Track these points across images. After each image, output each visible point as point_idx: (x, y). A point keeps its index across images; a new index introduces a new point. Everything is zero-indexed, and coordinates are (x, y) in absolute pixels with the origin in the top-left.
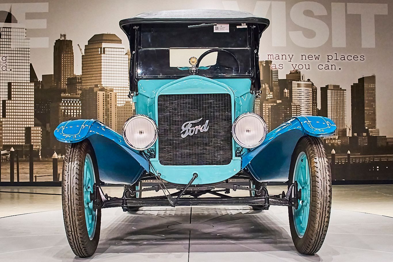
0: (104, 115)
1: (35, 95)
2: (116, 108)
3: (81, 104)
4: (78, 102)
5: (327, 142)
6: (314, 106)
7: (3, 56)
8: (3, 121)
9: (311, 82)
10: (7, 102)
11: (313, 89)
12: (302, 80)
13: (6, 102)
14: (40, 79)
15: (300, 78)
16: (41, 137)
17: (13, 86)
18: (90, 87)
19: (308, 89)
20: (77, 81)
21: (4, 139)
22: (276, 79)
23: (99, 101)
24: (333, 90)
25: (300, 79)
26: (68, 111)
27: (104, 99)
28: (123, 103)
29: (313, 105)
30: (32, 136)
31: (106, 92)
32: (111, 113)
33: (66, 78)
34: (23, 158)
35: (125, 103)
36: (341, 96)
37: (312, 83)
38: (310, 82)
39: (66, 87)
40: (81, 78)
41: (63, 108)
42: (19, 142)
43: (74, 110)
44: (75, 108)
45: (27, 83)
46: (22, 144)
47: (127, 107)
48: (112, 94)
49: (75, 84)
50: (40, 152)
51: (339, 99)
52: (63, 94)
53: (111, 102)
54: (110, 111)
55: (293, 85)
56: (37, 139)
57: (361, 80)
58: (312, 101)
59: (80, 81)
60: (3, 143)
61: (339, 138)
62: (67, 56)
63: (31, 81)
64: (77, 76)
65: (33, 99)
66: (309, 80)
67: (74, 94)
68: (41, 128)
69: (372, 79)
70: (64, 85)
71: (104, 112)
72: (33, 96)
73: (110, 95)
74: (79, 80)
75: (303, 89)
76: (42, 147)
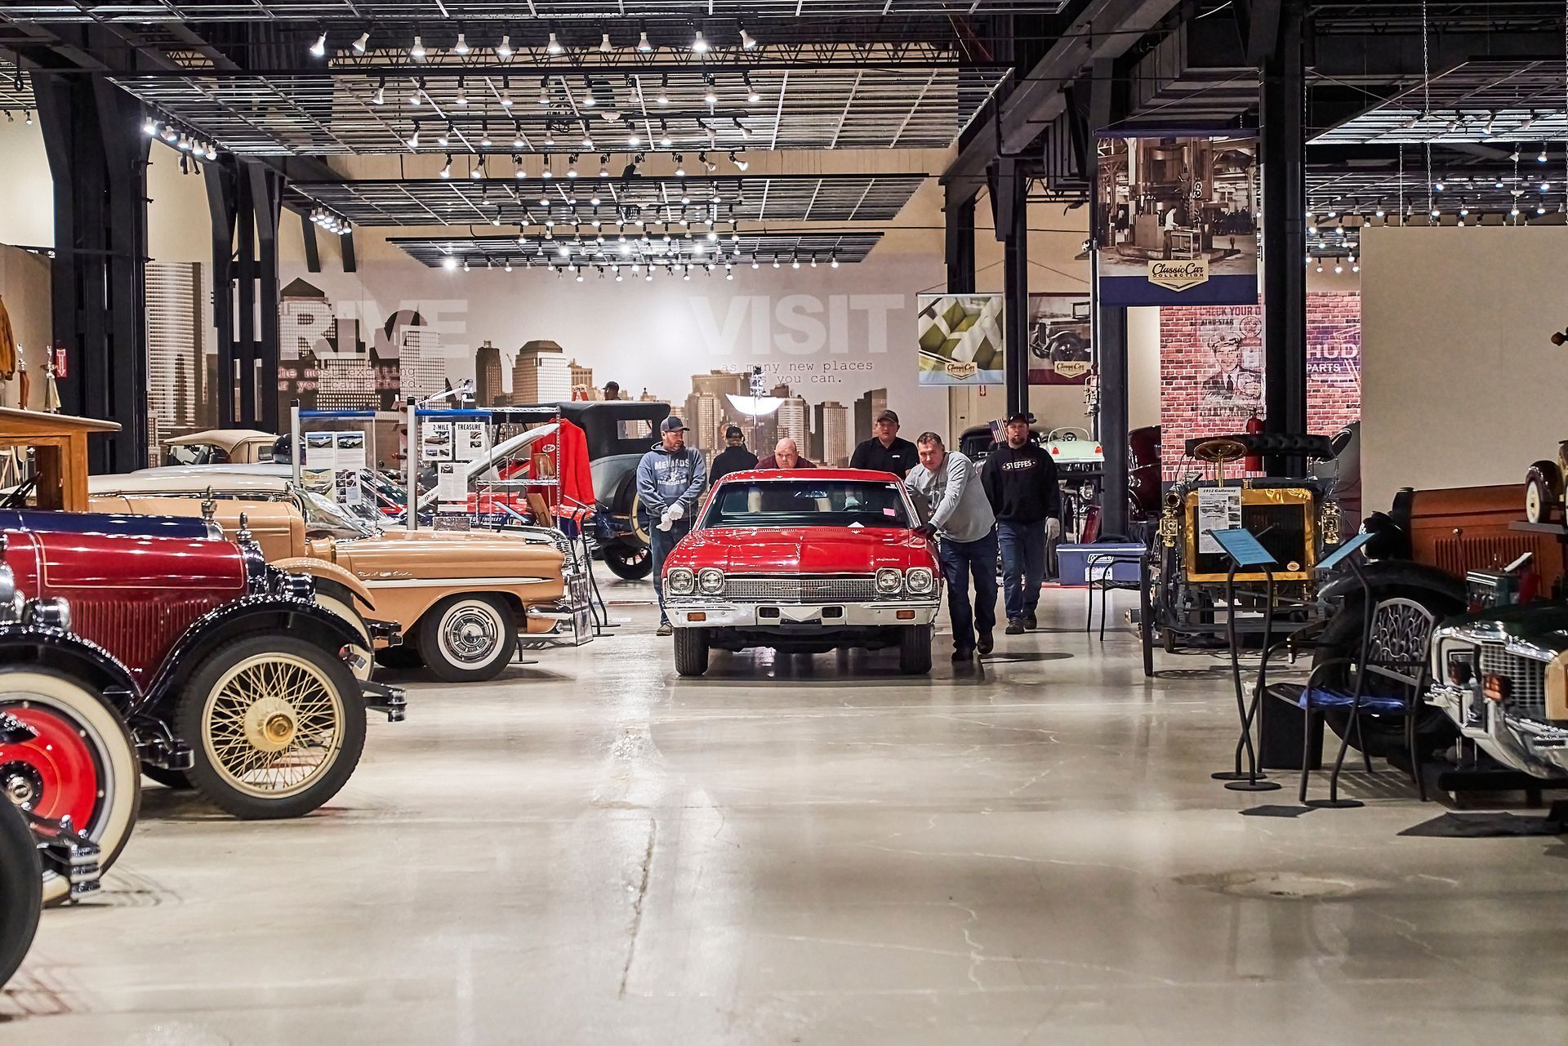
7: (411, 368)
9: (802, 398)
11: (805, 407)
19: (798, 407)
24: (830, 408)
29: (804, 427)
33: (492, 397)
36: (841, 416)
40: (512, 393)
49: (505, 404)
51: (838, 420)
57: (868, 395)
58: (803, 422)
62: (494, 369)
66: (799, 396)
69: (883, 393)
74: (509, 399)
75: (792, 407)
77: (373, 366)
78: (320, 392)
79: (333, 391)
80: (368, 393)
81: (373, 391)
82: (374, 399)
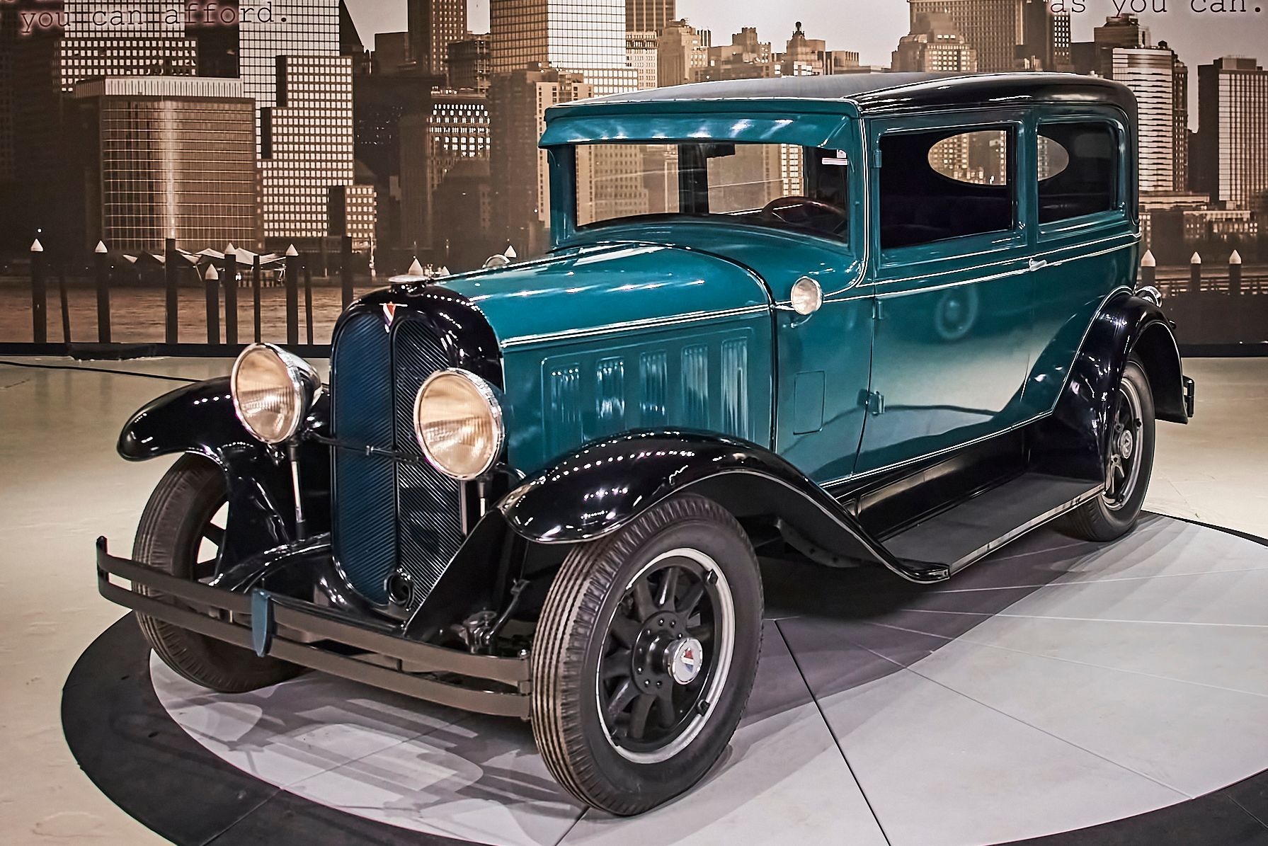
1: (354, 92)
3: (488, 120)
4: (482, 112)
5: (1216, 231)
6: (1179, 122)
8: (265, 169)
9: (1170, 50)
10: (274, 113)
11: (1176, 70)
12: (1143, 46)
13: (270, 112)
14: (369, 46)
15: (1136, 38)
16: (375, 216)
17: (292, 65)
18: (516, 70)
19: (1159, 71)
20: (476, 53)
21: (268, 221)
22: (1065, 42)
24: (1235, 73)
25: (1137, 41)
26: (451, 140)
29: (1174, 118)
30: (349, 214)
31: (562, 83)
33: (443, 44)
34: (324, 276)
36: (1259, 92)
37: (1173, 52)
38: (1167, 49)
39: (444, 69)
40: (488, 43)
41: (438, 130)
42: (311, 230)
43: (467, 136)
44: (473, 130)
45: (330, 57)
46: (320, 235)
48: (578, 89)
49: (472, 59)
50: (373, 258)
51: (1253, 99)
52: (435, 90)
55: (1114, 61)
56: (363, 222)
58: (1171, 106)
59: (485, 51)
60: (266, 234)
61: (1252, 219)
63: (344, 53)
64: (477, 35)
65: (350, 105)
66: (1163, 45)
67: (469, 89)
68: (375, 190)
70: (438, 64)
72: (350, 96)
73: (573, 91)
75: (1144, 70)
76: (377, 243)
78: (67, 35)
79: (95, 31)
80: (170, 35)
81: (180, 31)
82: (183, 49)
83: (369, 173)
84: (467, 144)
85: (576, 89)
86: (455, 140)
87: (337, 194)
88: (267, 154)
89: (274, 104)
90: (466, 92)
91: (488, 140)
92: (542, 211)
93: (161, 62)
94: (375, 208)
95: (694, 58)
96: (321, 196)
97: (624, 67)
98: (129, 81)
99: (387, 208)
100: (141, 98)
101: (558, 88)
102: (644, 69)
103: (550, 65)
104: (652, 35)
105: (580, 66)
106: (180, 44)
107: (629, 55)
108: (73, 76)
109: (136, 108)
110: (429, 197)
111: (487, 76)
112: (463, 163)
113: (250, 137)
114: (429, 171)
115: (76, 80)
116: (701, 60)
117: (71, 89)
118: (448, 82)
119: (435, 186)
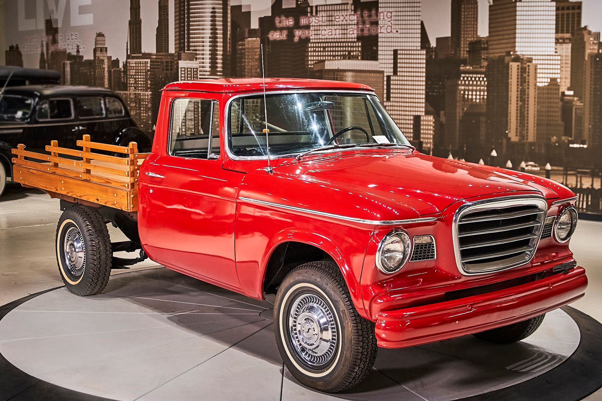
0: (517, 101)
1: (427, 68)
2: (535, 88)
3: (486, 83)
4: (483, 78)
7: (388, 11)
8: (387, 106)
10: (392, 78)
13: (390, 78)
14: (433, 44)
16: (434, 131)
17: (400, 54)
18: (500, 56)
20: (481, 47)
23: (511, 78)
26: (468, 93)
27: (518, 75)
28: (546, 80)
30: (422, 129)
31: (522, 63)
32: (528, 98)
33: (467, 42)
35: (549, 80)
39: (466, 56)
40: (487, 42)
41: (463, 88)
43: (476, 91)
44: (478, 88)
45: (416, 50)
46: (409, 140)
47: (552, 87)
48: (531, 66)
49: (480, 50)
50: (431, 152)
52: (462, 67)
53: (528, 79)
54: (527, 93)
56: (428, 134)
59: (486, 46)
62: (469, 8)
63: (422, 48)
64: (482, 38)
65: (425, 74)
67: (478, 66)
68: (434, 118)
71: (517, 95)
72: (425, 70)
73: (527, 68)
74: (484, 44)
76: (434, 145)
77: (355, 11)
78: (311, 41)
79: (322, 39)
80: (351, 40)
81: (354, 38)
82: (356, 47)
83: (431, 109)
84: (476, 95)
85: (529, 66)
86: (470, 93)
87: (417, 119)
88: (388, 99)
89: (392, 74)
90: (476, 68)
91: (486, 93)
92: (510, 132)
93: (347, 53)
94: (434, 127)
95: (591, 49)
96: (411, 120)
97: (554, 54)
98: (334, 62)
99: (439, 127)
100: (339, 71)
101: (520, 66)
102: (564, 54)
103: (517, 53)
104: (568, 35)
105: (531, 53)
106: (355, 45)
107: (556, 47)
108: (313, 60)
109: (337, 75)
110: (458, 122)
111: (486, 59)
112: (474, 105)
113: (382, 90)
114: (458, 109)
115: (314, 62)
116: (595, 49)
117: (312, 66)
118: (468, 62)
119: (461, 118)
